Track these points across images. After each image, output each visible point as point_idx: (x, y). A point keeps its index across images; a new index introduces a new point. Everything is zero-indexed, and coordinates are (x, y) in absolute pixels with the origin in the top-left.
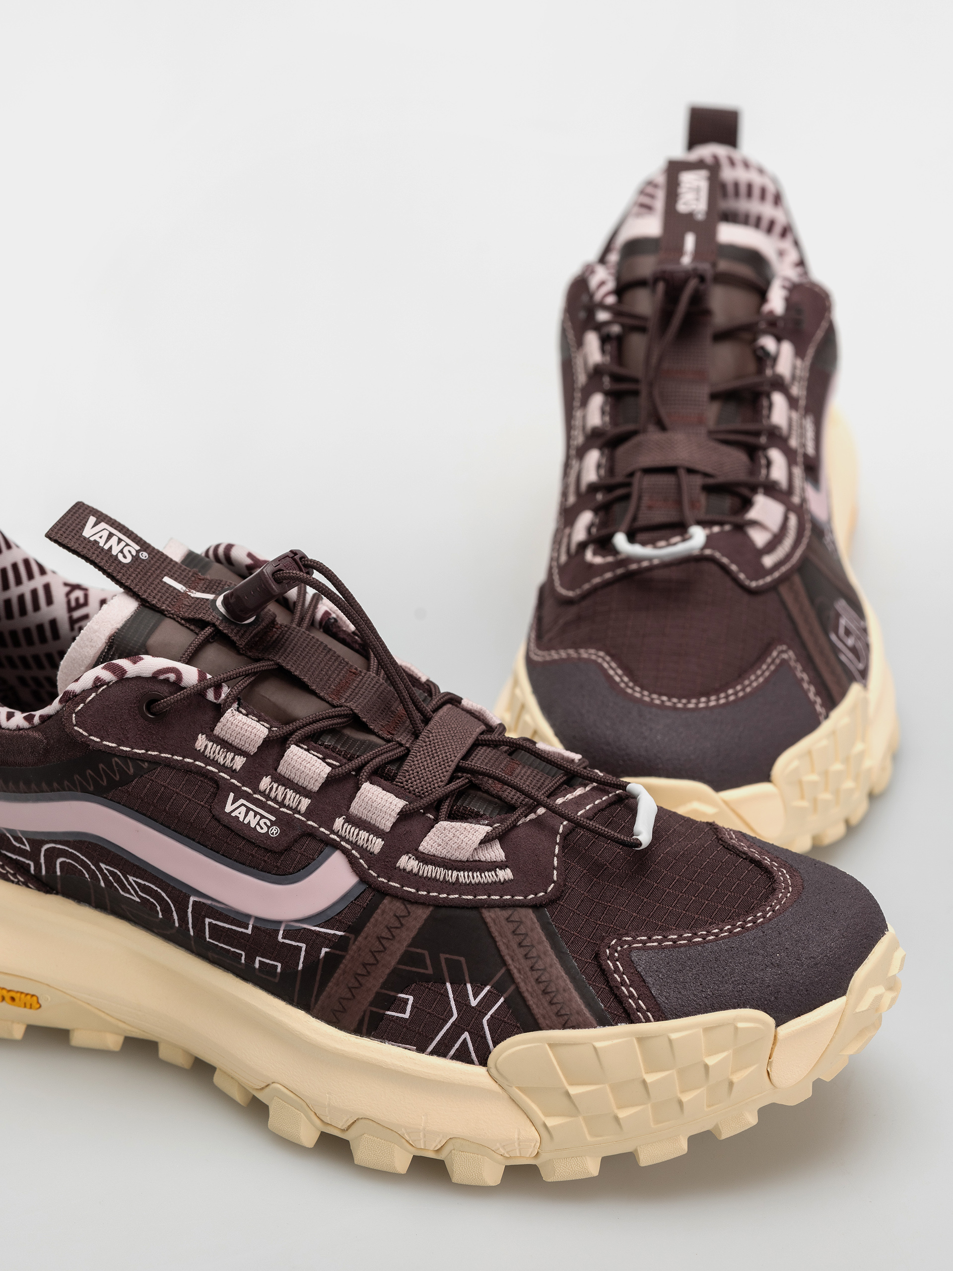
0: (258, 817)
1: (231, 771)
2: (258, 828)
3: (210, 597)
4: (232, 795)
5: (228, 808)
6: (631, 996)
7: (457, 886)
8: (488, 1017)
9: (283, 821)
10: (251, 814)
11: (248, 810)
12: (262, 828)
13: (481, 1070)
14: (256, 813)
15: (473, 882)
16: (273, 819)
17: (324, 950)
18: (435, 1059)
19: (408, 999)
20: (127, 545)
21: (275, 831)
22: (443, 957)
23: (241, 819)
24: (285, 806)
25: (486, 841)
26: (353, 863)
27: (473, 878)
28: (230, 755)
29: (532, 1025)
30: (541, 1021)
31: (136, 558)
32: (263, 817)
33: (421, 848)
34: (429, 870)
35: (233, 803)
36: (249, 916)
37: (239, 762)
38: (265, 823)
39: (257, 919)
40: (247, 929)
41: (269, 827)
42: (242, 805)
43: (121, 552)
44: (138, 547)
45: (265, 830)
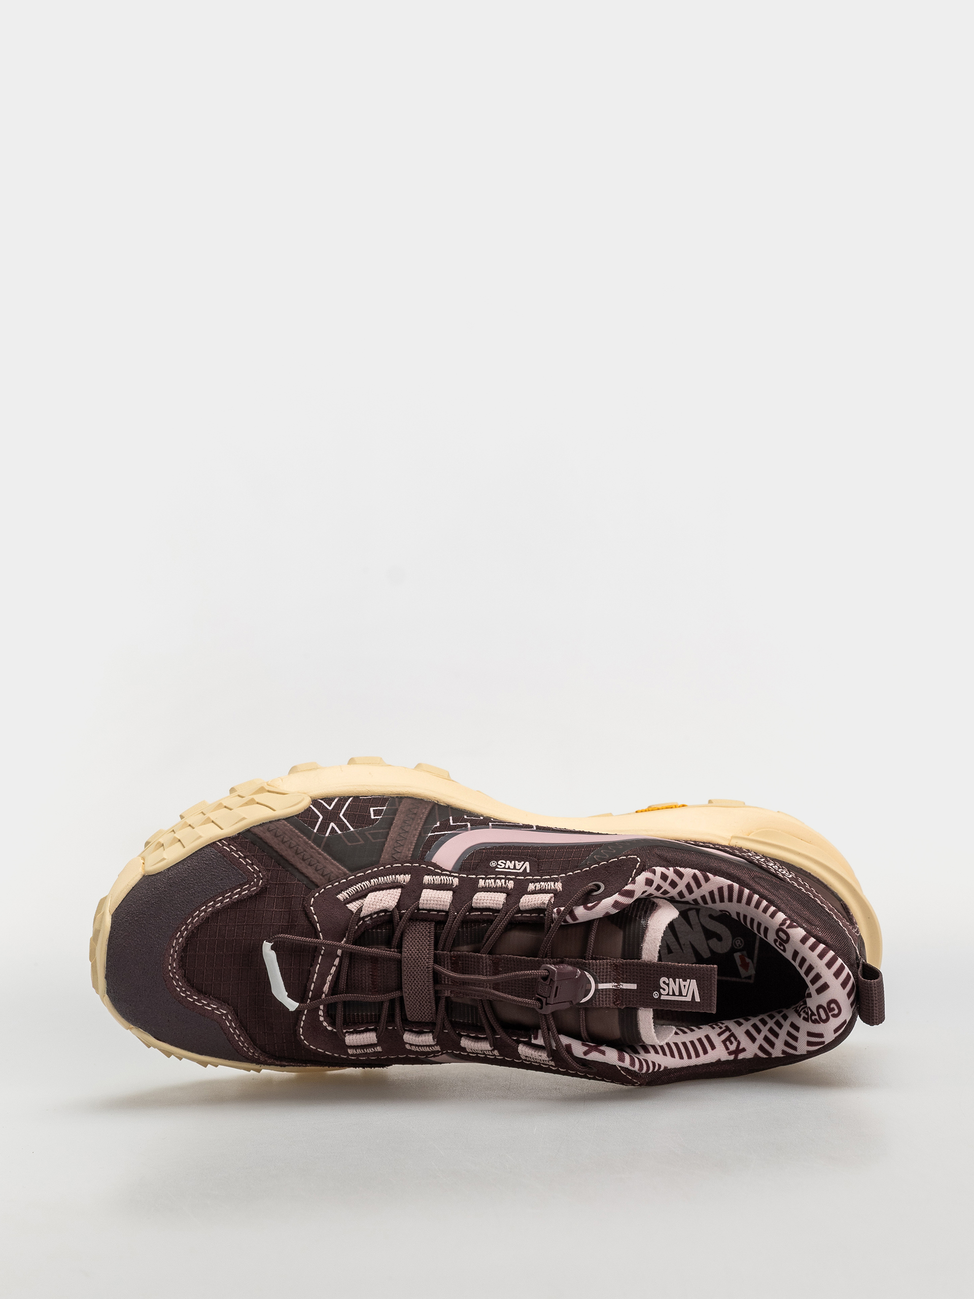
0: (507, 867)
1: (533, 881)
2: (504, 862)
3: (602, 986)
4: (528, 871)
5: (527, 864)
6: (236, 852)
7: (369, 878)
8: (320, 820)
9: (493, 871)
10: (512, 867)
11: (515, 868)
13: (314, 796)
14: (509, 868)
15: (360, 884)
16: (497, 870)
17: (438, 825)
18: (347, 793)
19: (374, 816)
20: (668, 994)
21: (493, 865)
22: (362, 842)
23: (516, 862)
24: (493, 878)
25: (360, 910)
26: (436, 866)
27: (360, 886)
28: (538, 888)
30: (286, 822)
31: (658, 988)
32: (504, 868)
33: (400, 889)
34: (389, 879)
35: (526, 868)
36: (493, 828)
37: (531, 887)
38: (501, 866)
41: (498, 864)
42: (519, 869)
43: (668, 985)
44: (663, 998)
45: (499, 862)
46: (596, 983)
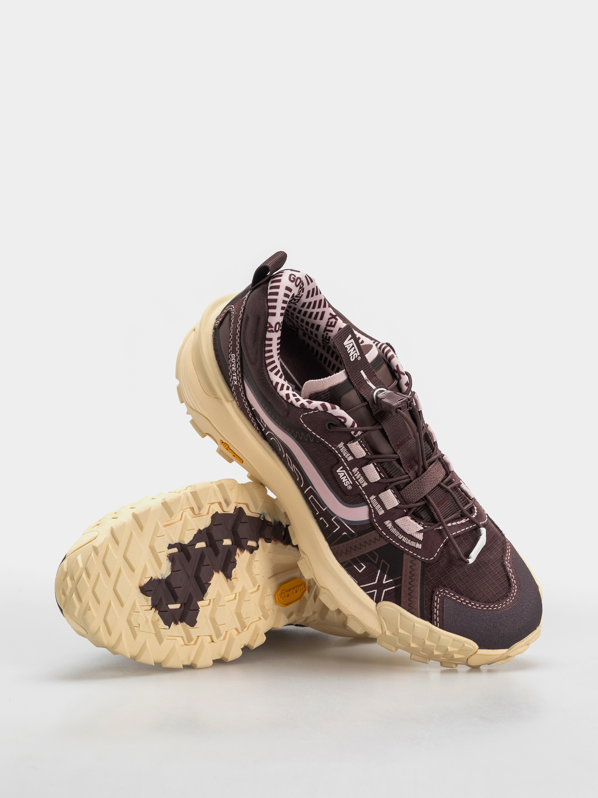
0: (347, 480)
1: (346, 460)
2: (345, 483)
3: (374, 387)
4: (342, 467)
5: (338, 471)
6: (436, 614)
7: (400, 541)
8: (386, 590)
9: (354, 485)
10: (345, 477)
11: (345, 475)
12: (346, 484)
13: (374, 604)
14: (347, 478)
15: (407, 543)
16: (352, 483)
17: (345, 533)
18: (361, 591)
19: (363, 567)
20: (356, 352)
21: (350, 488)
22: (383, 561)
23: (340, 477)
24: (357, 481)
25: (420, 531)
26: (370, 513)
27: (407, 542)
28: (348, 455)
29: (398, 602)
30: (402, 603)
31: (356, 359)
32: (348, 480)
33: (396, 521)
34: (394, 531)
35: (341, 470)
36: (326, 506)
37: (350, 458)
38: (348, 483)
39: (328, 508)
40: (324, 509)
41: (348, 485)
42: (344, 472)
43: (353, 355)
44: (359, 354)
45: (347, 485)
46: (374, 390)
